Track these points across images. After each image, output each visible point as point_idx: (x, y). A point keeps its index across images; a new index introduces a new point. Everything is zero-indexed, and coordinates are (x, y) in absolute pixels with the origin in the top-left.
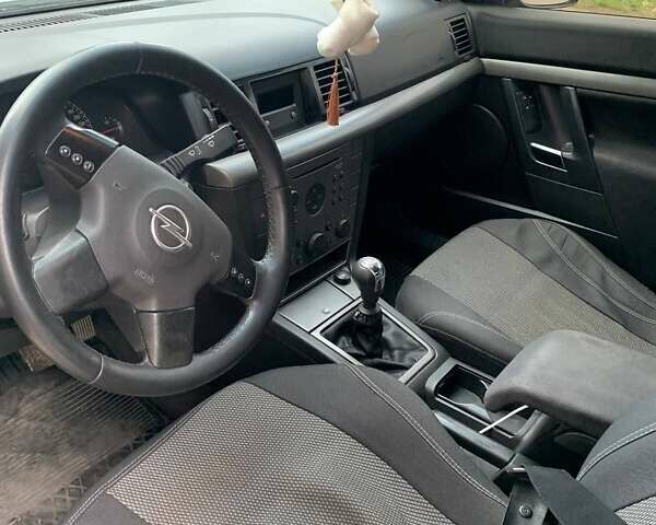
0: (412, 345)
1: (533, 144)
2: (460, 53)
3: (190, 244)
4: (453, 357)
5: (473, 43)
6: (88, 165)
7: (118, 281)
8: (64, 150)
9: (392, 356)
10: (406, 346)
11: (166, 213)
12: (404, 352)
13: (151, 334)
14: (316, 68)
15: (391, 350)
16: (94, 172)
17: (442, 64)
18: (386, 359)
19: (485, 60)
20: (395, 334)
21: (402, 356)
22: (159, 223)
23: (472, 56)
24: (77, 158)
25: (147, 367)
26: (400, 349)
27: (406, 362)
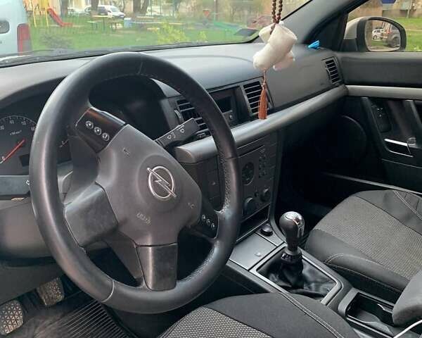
0: (323, 278)
1: (387, 140)
2: (333, 81)
3: (175, 196)
4: (356, 287)
5: (340, 75)
6: (105, 136)
7: (125, 221)
8: (89, 124)
9: (310, 288)
10: (319, 280)
11: (158, 171)
12: (318, 284)
13: (147, 264)
14: (245, 86)
15: (308, 283)
16: (109, 141)
17: (323, 87)
18: (306, 289)
19: (348, 86)
20: (310, 271)
21: (317, 288)
22: (154, 179)
23: (341, 83)
24: (98, 130)
25: (144, 289)
26: (316, 282)
27: (321, 292)
